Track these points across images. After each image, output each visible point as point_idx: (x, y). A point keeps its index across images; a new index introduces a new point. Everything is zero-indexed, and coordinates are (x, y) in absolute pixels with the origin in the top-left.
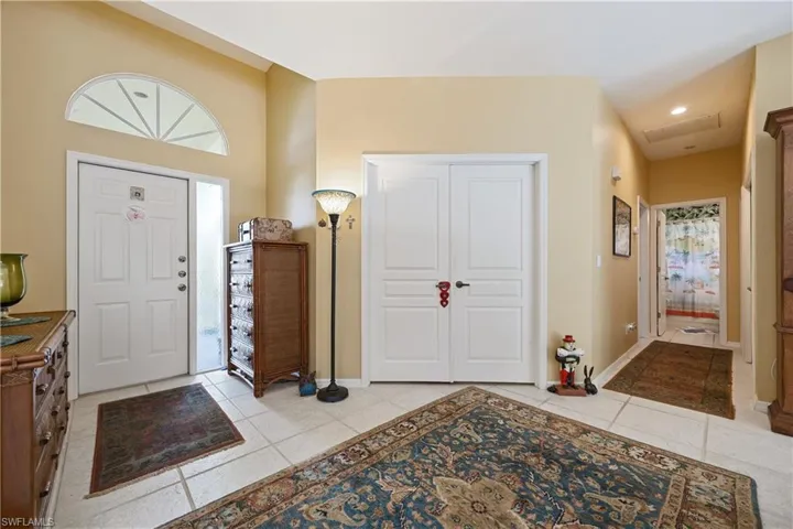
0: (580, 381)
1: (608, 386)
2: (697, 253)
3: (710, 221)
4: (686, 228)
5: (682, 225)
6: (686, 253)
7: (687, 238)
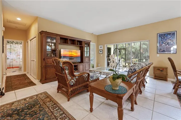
2: (13, 52)
3: (16, 45)
5: (9, 45)
6: (11, 52)
7: (11, 48)
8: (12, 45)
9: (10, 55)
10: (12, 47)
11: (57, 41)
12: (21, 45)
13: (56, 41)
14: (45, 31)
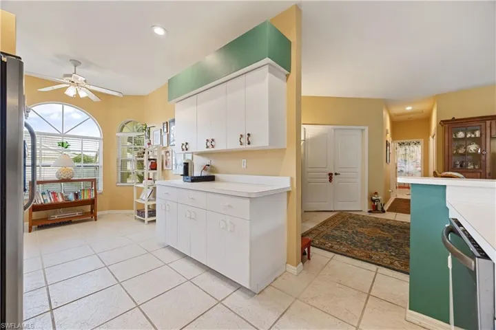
0: (379, 209)
1: (388, 211)
2: (410, 161)
3: (415, 147)
4: (406, 150)
5: (404, 148)
6: (406, 161)
7: (406, 154)
8: (407, 147)
9: (404, 165)
10: (408, 151)
11: (483, 132)
12: (420, 146)
13: (481, 134)
14: (451, 118)
